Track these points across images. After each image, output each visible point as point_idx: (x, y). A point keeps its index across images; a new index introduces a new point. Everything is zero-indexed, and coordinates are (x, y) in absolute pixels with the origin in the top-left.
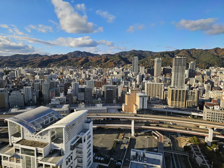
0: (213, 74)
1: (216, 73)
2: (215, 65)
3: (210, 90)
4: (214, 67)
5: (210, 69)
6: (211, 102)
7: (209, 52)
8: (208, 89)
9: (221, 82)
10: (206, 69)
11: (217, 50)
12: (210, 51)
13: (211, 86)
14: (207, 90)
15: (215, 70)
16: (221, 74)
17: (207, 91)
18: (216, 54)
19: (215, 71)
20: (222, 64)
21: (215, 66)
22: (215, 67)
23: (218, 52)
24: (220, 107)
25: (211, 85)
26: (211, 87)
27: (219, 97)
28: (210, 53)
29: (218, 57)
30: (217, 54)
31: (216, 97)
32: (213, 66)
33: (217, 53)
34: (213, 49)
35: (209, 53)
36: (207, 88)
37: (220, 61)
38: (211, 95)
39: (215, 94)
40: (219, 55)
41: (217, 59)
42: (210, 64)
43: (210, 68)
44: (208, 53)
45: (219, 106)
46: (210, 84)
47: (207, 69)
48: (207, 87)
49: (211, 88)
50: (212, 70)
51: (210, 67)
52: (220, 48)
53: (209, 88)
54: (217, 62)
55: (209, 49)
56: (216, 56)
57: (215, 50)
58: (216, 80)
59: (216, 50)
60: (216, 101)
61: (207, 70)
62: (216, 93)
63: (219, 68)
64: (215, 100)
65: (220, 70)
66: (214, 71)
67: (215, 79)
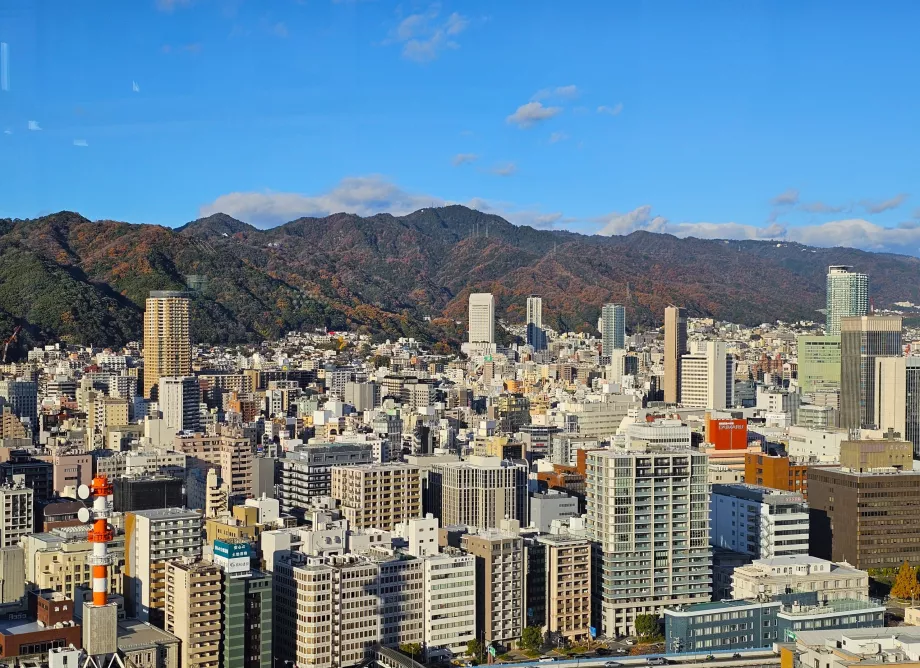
0: (51, 402)
1: (69, 388)
2: (63, 333)
3: (27, 530)
4: (57, 345)
5: (35, 361)
6: (35, 619)
7: (16, 235)
8: (14, 521)
9: (99, 460)
10: (8, 362)
11: (67, 228)
12: (26, 229)
13: (31, 499)
14: (11, 532)
15: (61, 370)
16: (100, 394)
17: (11, 539)
18: (62, 257)
19: (65, 379)
20: (103, 323)
21: (63, 338)
22: (63, 346)
23: (72, 244)
24: (85, 652)
25: (31, 491)
26: (31, 507)
27: (82, 572)
28: (26, 248)
29: (77, 274)
30: (70, 252)
31: (68, 578)
32: (52, 338)
33: (65, 246)
34: (42, 219)
35: (17, 245)
36: (11, 517)
37: (90, 308)
38: (38, 562)
39: (60, 556)
40: (84, 261)
41: (73, 291)
42: (29, 327)
43: (36, 353)
44: (12, 244)
45: (79, 645)
46: (28, 485)
47: (16, 361)
48: (11, 508)
49: (31, 515)
50: (46, 370)
51: (32, 349)
52: (83, 220)
53: (22, 513)
54: (75, 311)
55: (17, 220)
56: (65, 268)
57: (57, 229)
58: (68, 443)
59: (62, 225)
60: (65, 608)
61: (13, 368)
62: (65, 547)
63: (89, 350)
64: (60, 604)
65: (96, 368)
66: (58, 380)
67: (63, 441)
